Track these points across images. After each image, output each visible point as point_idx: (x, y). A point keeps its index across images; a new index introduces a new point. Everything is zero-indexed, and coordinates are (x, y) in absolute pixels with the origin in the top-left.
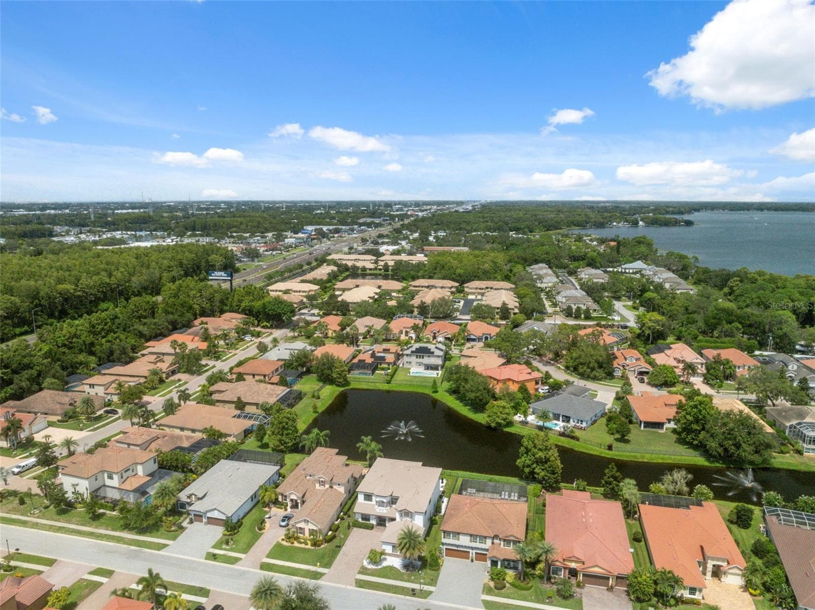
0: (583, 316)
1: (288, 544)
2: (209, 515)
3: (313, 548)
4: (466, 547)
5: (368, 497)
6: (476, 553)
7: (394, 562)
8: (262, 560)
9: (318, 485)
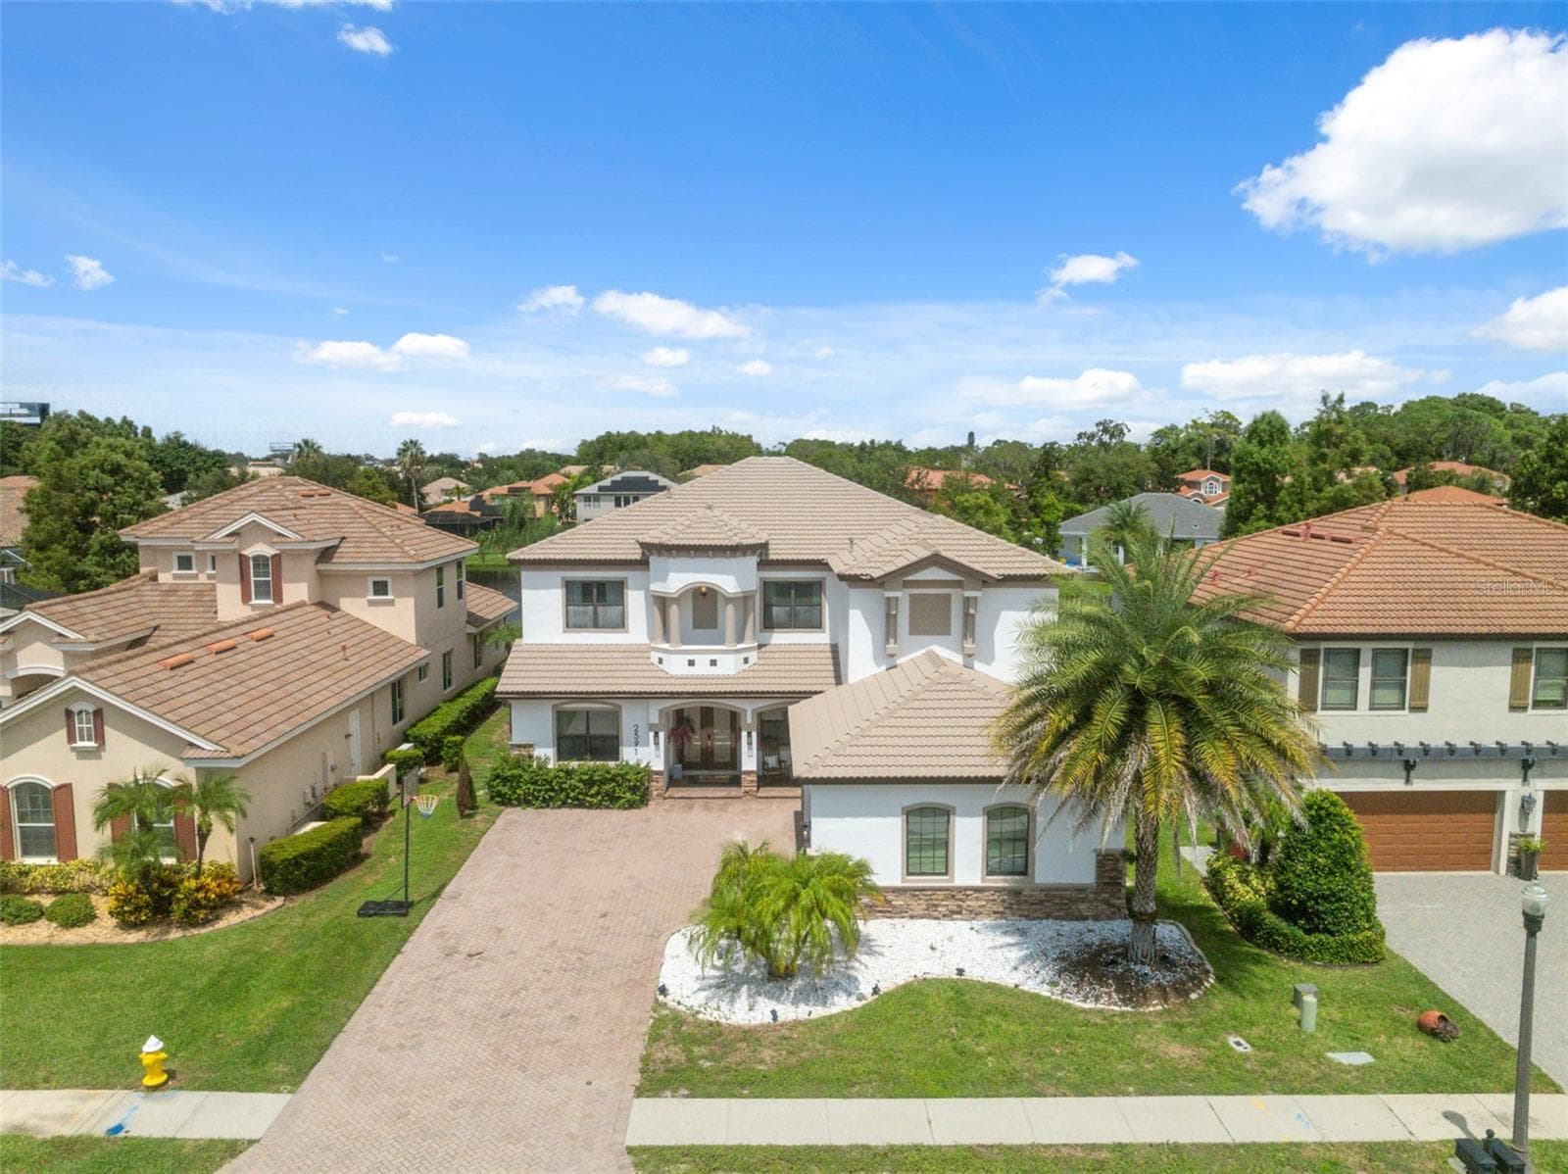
3: (133, 937)
4: (1478, 756)
5: (593, 596)
6: (1556, 801)
7: (948, 947)
9: (236, 590)
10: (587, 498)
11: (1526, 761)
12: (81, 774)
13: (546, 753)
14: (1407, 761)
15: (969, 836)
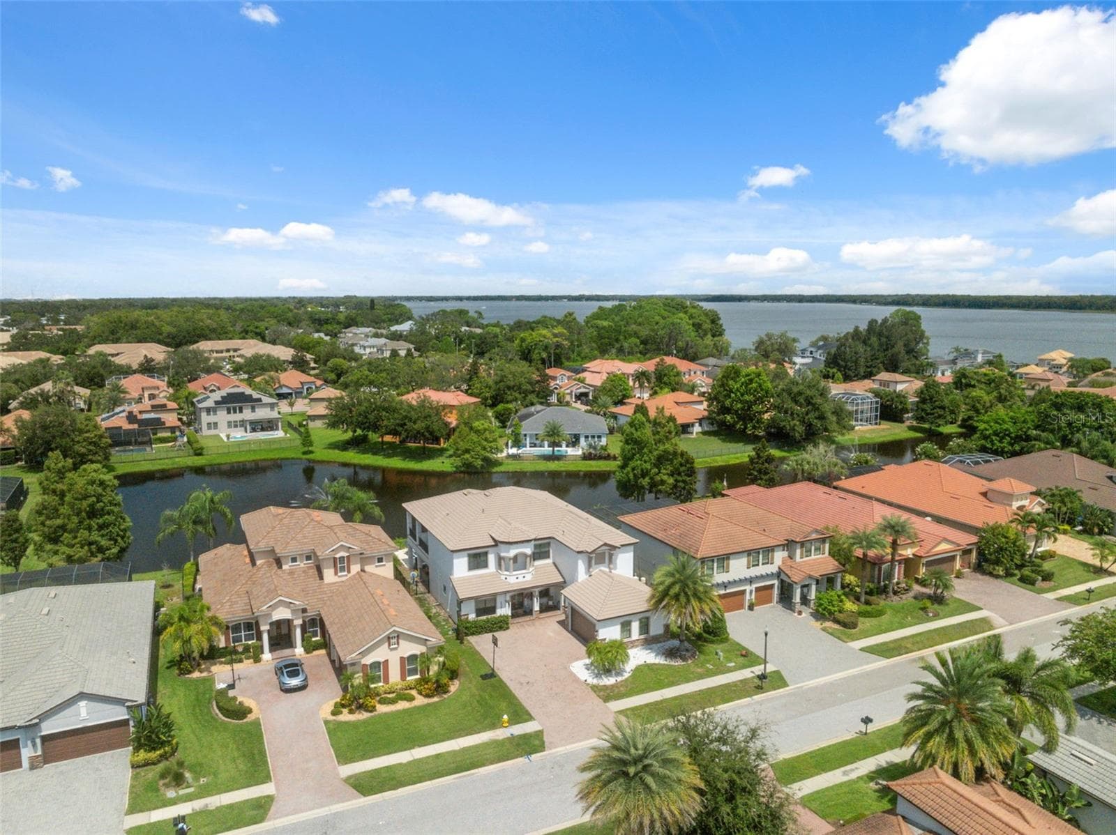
1: (364, 716)
2: (48, 728)
3: (436, 699)
4: (741, 582)
5: (477, 559)
6: (757, 589)
7: (639, 657)
8: (338, 774)
9: (332, 571)
10: (208, 410)
11: (750, 581)
12: (391, 656)
13: (472, 617)
14: (725, 586)
15: (635, 626)
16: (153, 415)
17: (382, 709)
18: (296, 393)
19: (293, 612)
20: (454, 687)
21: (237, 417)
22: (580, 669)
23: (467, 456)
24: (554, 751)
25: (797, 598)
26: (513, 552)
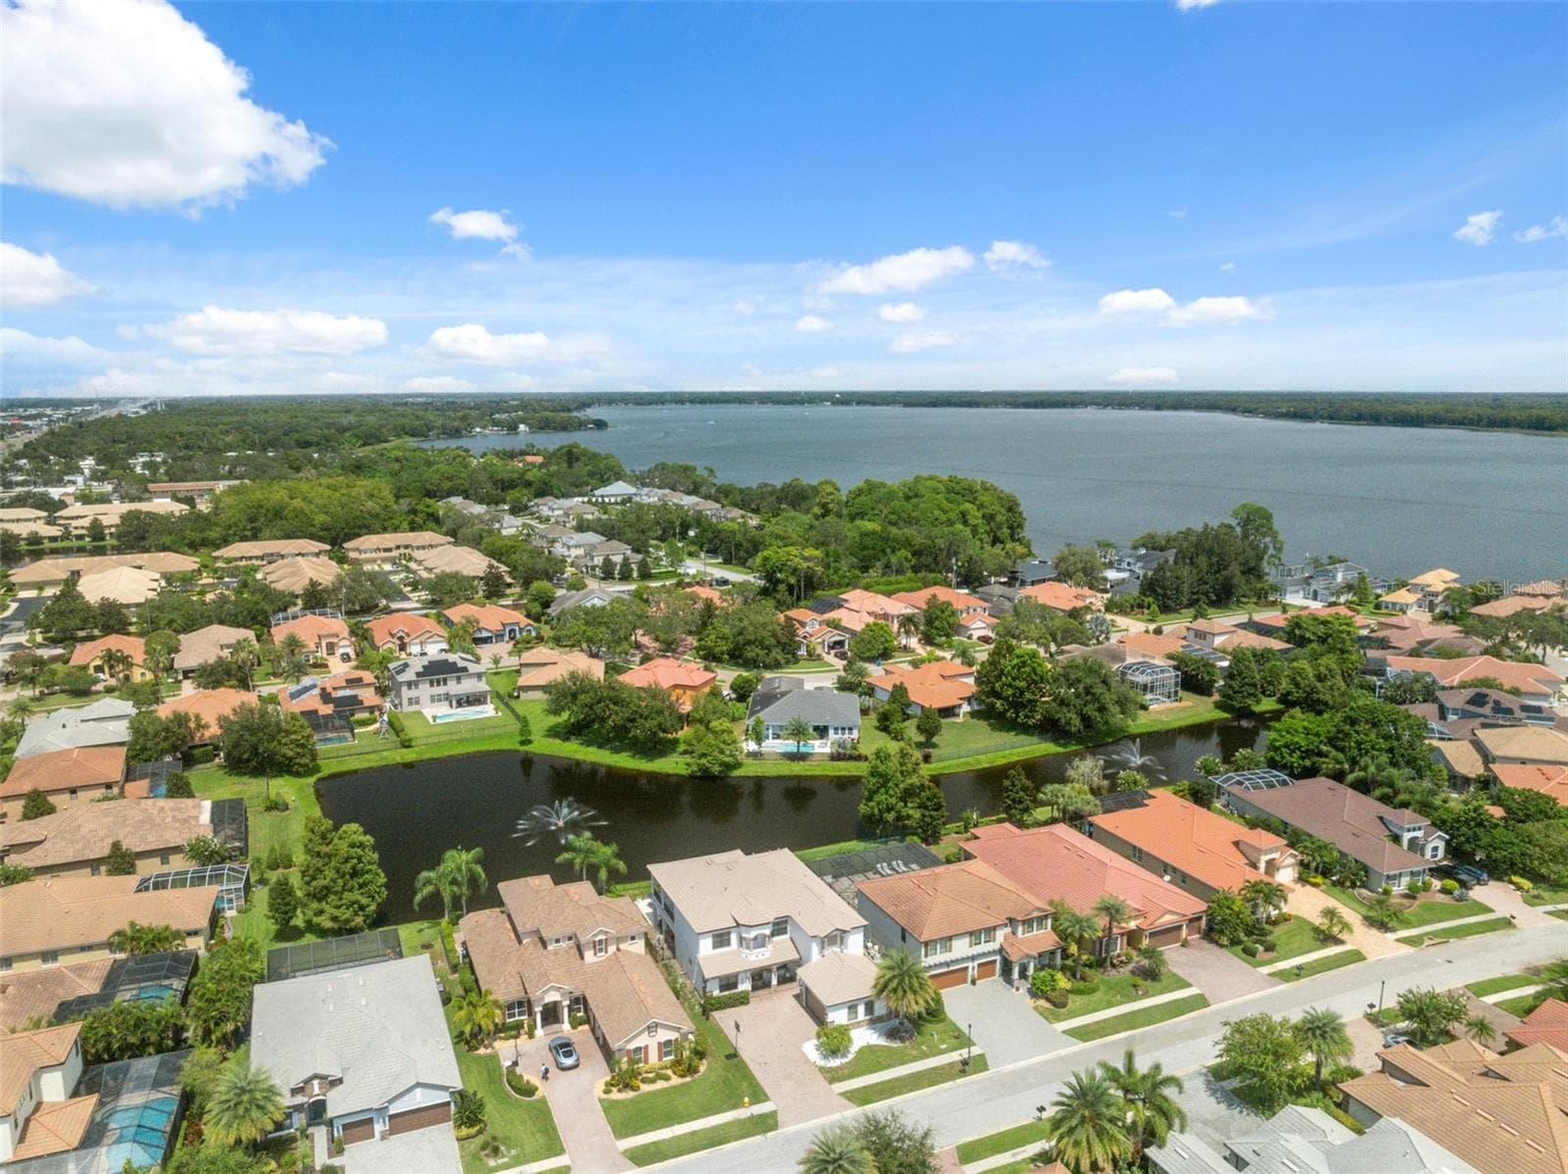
0: (635, 574)
1: (630, 1094)
2: (394, 1110)
3: (688, 1079)
4: (963, 960)
5: (721, 939)
6: (979, 965)
7: (864, 1037)
8: (616, 1149)
9: (592, 952)
10: (409, 684)
11: (973, 958)
12: (651, 1042)
13: (716, 993)
14: (947, 964)
15: (861, 1009)
16: (348, 692)
17: (645, 1088)
18: (497, 636)
19: (562, 995)
20: (703, 1067)
21: (441, 690)
22: (811, 1049)
23: (704, 761)
24: (786, 1129)
25: (1016, 974)
26: (753, 934)
